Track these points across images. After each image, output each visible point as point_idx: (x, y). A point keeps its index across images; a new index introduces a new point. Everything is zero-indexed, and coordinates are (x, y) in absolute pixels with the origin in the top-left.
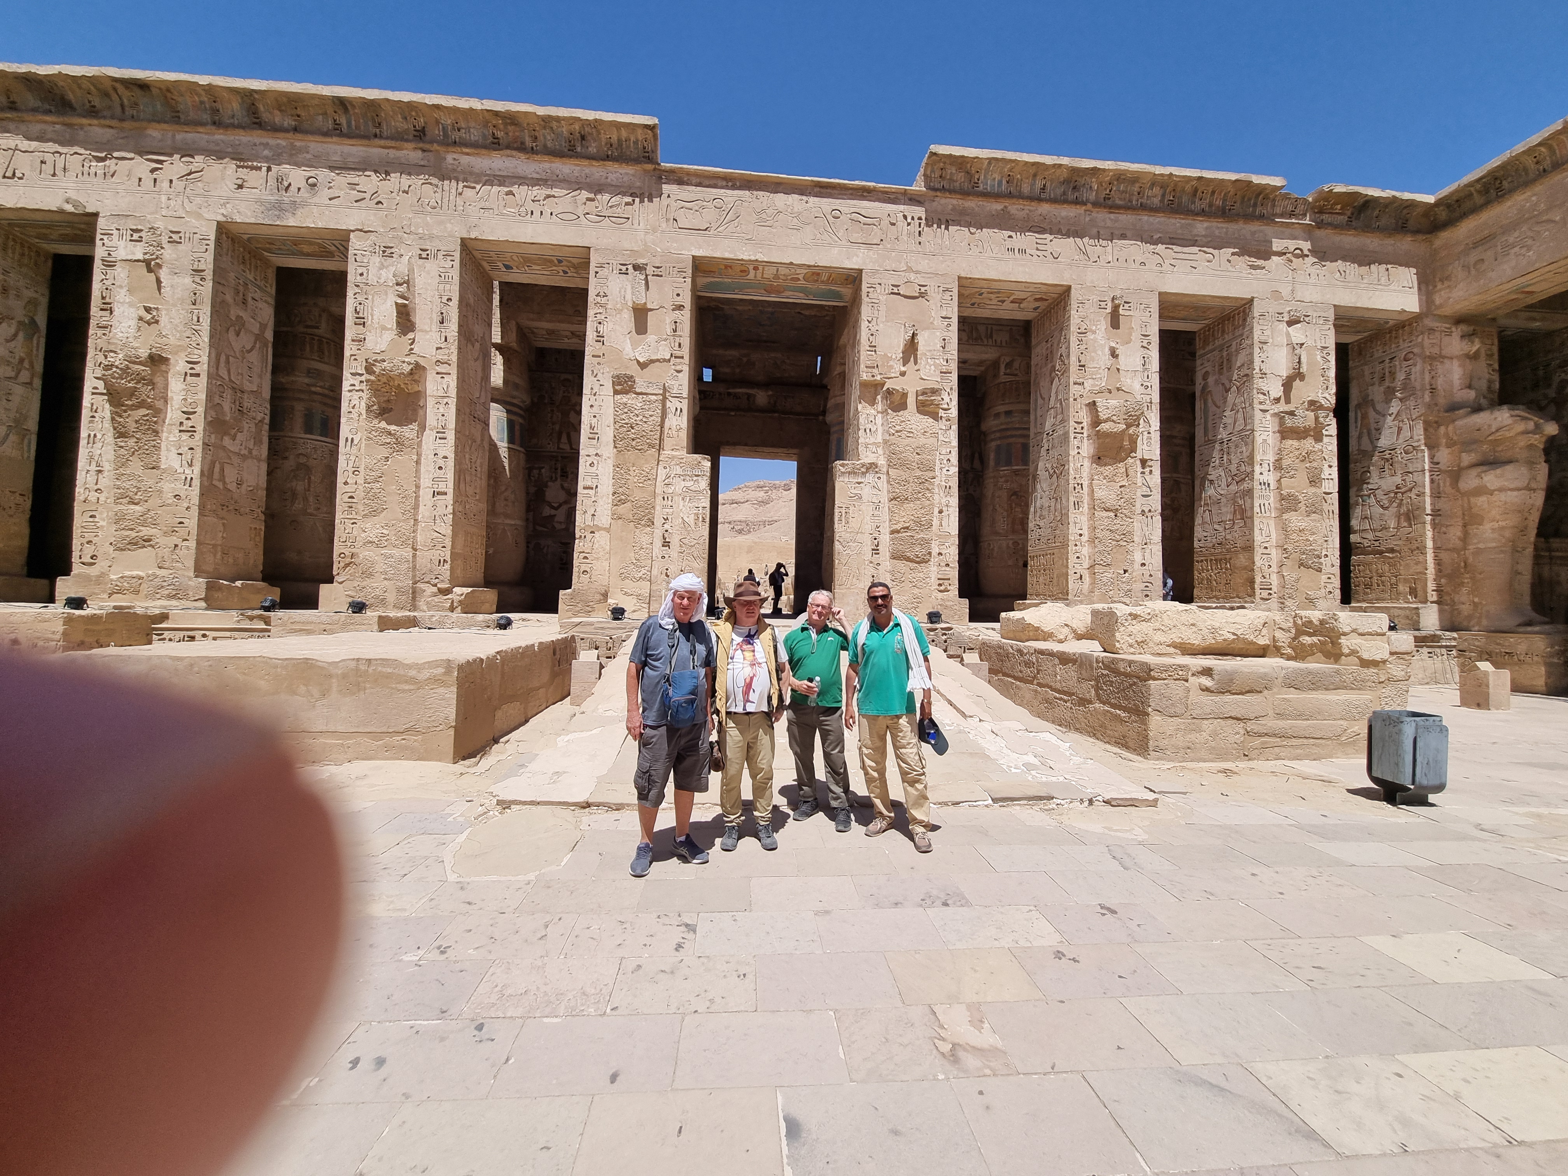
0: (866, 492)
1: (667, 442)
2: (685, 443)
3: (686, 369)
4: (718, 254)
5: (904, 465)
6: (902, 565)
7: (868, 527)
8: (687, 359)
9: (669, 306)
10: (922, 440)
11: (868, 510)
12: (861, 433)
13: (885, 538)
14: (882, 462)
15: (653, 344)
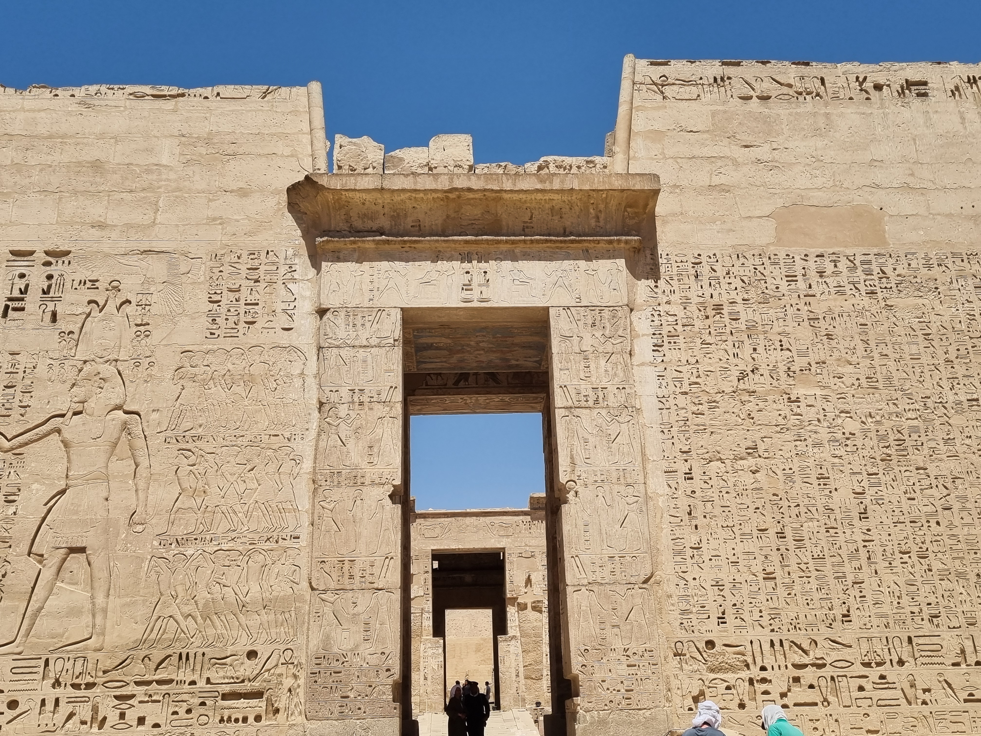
0: (512, 649)
1: (424, 633)
2: (431, 632)
3: (431, 599)
4: (442, 548)
5: (527, 635)
6: (529, 681)
7: (513, 665)
8: (431, 595)
9: (422, 572)
10: (535, 624)
11: (513, 657)
12: (509, 622)
13: (521, 669)
14: (518, 634)
15: (416, 590)
